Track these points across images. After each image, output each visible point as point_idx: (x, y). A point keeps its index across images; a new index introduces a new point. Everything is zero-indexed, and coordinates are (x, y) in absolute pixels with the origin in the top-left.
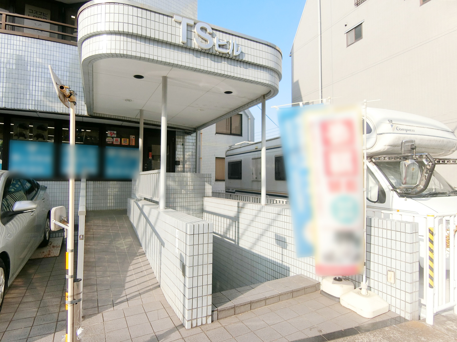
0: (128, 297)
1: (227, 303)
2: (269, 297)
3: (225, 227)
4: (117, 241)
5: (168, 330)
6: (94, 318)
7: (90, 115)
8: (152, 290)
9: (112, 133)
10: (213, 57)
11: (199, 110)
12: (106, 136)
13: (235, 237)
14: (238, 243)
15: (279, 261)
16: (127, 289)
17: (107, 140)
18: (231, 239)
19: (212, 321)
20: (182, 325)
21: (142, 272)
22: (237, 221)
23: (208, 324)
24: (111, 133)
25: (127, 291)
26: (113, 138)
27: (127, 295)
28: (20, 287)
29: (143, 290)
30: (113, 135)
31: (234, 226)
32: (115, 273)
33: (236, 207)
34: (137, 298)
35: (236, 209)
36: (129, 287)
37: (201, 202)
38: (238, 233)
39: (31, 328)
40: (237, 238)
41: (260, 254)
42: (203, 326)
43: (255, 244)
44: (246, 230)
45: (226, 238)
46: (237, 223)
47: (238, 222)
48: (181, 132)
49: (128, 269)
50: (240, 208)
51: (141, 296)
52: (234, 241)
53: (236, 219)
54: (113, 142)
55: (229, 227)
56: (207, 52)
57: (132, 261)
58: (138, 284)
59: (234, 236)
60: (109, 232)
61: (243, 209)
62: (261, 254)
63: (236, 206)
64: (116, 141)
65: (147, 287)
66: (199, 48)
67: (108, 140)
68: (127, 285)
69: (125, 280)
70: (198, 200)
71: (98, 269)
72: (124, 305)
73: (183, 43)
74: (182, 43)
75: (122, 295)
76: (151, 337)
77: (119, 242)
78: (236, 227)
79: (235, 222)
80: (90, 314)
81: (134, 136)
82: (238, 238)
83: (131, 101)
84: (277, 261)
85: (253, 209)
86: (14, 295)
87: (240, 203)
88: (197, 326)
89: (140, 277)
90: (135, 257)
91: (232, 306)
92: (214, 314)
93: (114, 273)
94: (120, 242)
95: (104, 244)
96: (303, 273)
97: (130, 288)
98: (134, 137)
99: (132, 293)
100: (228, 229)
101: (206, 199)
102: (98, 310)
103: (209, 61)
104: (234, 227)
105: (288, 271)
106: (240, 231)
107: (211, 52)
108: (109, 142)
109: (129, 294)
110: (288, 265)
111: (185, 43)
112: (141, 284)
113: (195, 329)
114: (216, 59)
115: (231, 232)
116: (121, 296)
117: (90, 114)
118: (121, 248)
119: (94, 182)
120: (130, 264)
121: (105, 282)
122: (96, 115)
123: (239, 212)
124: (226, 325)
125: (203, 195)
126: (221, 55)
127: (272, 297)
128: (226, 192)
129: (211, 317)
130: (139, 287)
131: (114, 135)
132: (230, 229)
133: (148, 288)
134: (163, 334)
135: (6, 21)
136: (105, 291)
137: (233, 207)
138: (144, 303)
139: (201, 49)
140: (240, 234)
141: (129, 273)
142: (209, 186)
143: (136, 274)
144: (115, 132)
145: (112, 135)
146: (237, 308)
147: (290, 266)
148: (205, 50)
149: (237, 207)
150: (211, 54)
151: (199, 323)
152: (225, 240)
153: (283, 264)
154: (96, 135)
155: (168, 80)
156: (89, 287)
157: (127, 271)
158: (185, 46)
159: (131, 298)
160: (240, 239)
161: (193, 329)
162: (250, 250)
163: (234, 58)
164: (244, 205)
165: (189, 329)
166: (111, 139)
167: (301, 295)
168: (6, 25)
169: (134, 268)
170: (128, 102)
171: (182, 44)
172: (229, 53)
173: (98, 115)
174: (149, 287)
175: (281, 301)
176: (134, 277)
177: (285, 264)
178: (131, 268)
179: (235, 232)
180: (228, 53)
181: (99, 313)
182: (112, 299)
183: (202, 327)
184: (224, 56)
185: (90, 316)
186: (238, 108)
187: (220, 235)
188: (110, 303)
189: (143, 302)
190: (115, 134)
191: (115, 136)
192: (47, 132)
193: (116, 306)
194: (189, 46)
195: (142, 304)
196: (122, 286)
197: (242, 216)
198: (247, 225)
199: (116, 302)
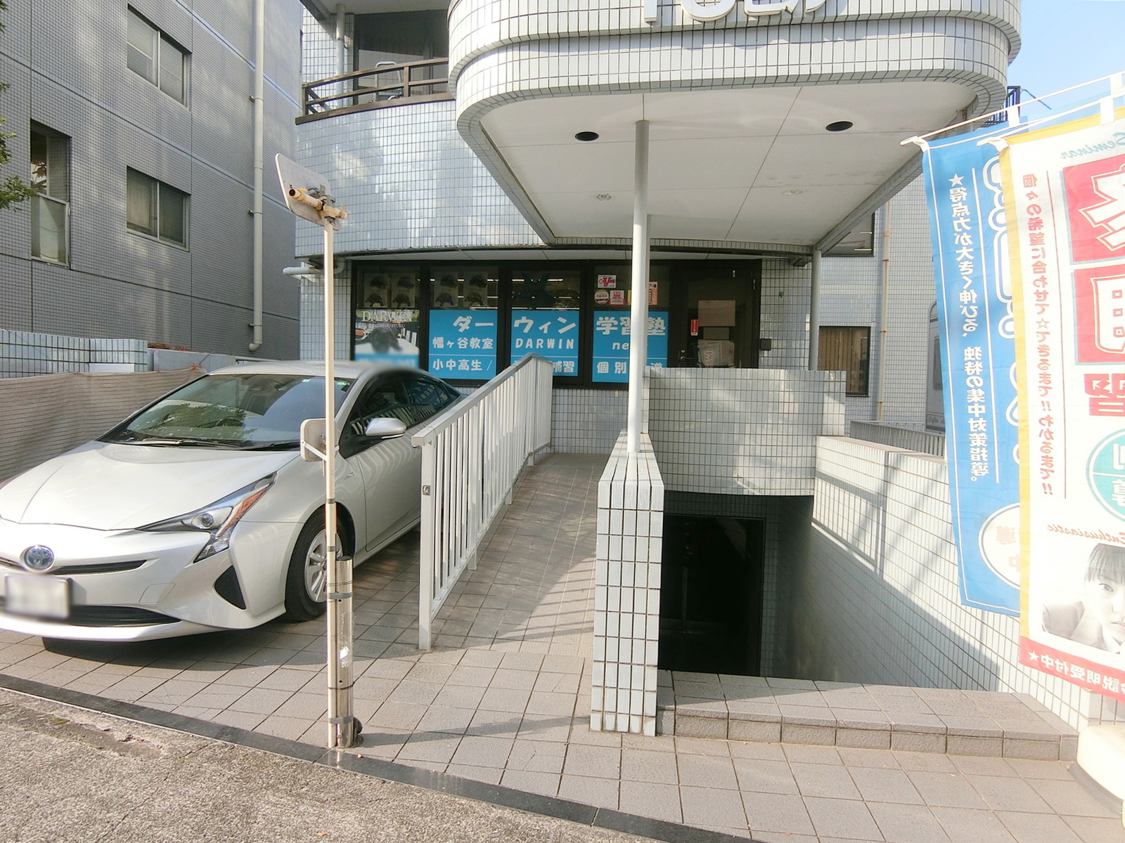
0: (528, 633)
1: (711, 703)
2: (850, 726)
3: (857, 522)
4: (570, 519)
5: (553, 717)
6: (449, 653)
7: (550, 244)
8: (583, 632)
9: (607, 280)
10: (741, 38)
11: (790, 193)
12: (594, 288)
13: (876, 552)
14: (882, 571)
15: (972, 642)
16: (534, 617)
17: (597, 296)
18: (867, 556)
19: (657, 733)
20: (587, 720)
21: (583, 590)
22: (881, 508)
23: (646, 736)
24: (605, 279)
25: (534, 622)
26: (609, 290)
27: (529, 629)
28: (387, 574)
29: (565, 627)
30: (609, 284)
31: (876, 520)
32: (531, 582)
33: (881, 466)
34: (543, 640)
35: (880, 472)
36: (541, 614)
37: (809, 448)
38: (883, 541)
39: (390, 646)
40: (879, 556)
41: (927, 609)
42: (629, 737)
43: (918, 579)
44: (899, 535)
45: (859, 554)
46: (881, 512)
47: (884, 511)
48: (775, 260)
49: (558, 578)
50: (889, 469)
51: (554, 637)
52: (873, 564)
53: (878, 501)
54: (608, 300)
55: (865, 523)
56: (721, 25)
57: (576, 564)
58: (561, 614)
59: (874, 549)
60: (563, 499)
61: (895, 471)
62: (931, 612)
63: (881, 463)
64: (617, 296)
65: (577, 623)
66: (696, 23)
67: (600, 296)
68: (539, 610)
69: (541, 599)
70: (800, 444)
71: (504, 567)
72: (512, 647)
73: (651, 23)
74: (647, 22)
75: (519, 627)
76: (511, 720)
77: (572, 522)
78: (878, 523)
79: (879, 509)
80: (447, 645)
81: (656, 283)
82: (882, 556)
83: (610, 197)
84: (967, 638)
85: (919, 474)
86: (371, 584)
87: (890, 453)
88: (615, 731)
89: (573, 601)
90: (586, 557)
91: (719, 713)
92: (664, 718)
93: (529, 581)
94: (574, 521)
95: (542, 520)
96: (1033, 694)
97: (541, 616)
98: (655, 286)
99: (540, 627)
100: (862, 529)
101: (822, 441)
102: (464, 643)
103: (730, 51)
104: (875, 524)
105: (993, 677)
106: (888, 540)
107: (731, 22)
108: (601, 300)
109: (532, 629)
110: (994, 658)
111: (655, 20)
112: (568, 615)
113: (608, 735)
114: (751, 37)
115: (868, 536)
116: (516, 629)
117: (547, 242)
118: (568, 533)
119: (570, 391)
120: (568, 569)
121: (504, 595)
122: (560, 242)
123: (886, 482)
124: (687, 752)
125: (817, 429)
126: (764, 22)
127: (860, 726)
128: (928, 427)
129: (654, 721)
130: (560, 620)
131: (612, 284)
132: (867, 530)
133: (576, 627)
134: (537, 722)
135: (410, 80)
136: (494, 610)
137: (875, 465)
138: (550, 653)
139: (702, 24)
140: (886, 544)
141: (557, 588)
142: (837, 405)
143: (569, 591)
144: (614, 277)
145: (607, 284)
146: (734, 723)
147: (1000, 662)
148: (712, 21)
149: (883, 467)
150: (735, 29)
151: (623, 727)
152: (855, 558)
153: (984, 652)
154: (574, 285)
155: (651, 128)
156: (471, 597)
157: (555, 583)
158: (656, 28)
159: (532, 637)
160: (885, 559)
161: (603, 734)
162: (905, 594)
163: (808, 19)
164: (899, 458)
165: (596, 731)
166: (606, 293)
167: (984, 755)
168: (410, 86)
169: (571, 580)
170: (605, 201)
171: (648, 26)
172: (788, 9)
173: (564, 242)
174: (581, 625)
175: (896, 748)
176: (563, 597)
177: (988, 654)
178: (567, 577)
179: (877, 538)
180: (786, 10)
181: (461, 648)
182: (497, 629)
183: (627, 738)
184: (774, 21)
185: (446, 648)
186: (902, 168)
187: (845, 543)
188: (490, 636)
189: (550, 651)
190: (613, 281)
191: (614, 285)
192: (485, 290)
193: (497, 643)
194: (667, 24)
195: (546, 653)
196: (529, 611)
197: (893, 492)
198: (903, 522)
199: (502, 637)
